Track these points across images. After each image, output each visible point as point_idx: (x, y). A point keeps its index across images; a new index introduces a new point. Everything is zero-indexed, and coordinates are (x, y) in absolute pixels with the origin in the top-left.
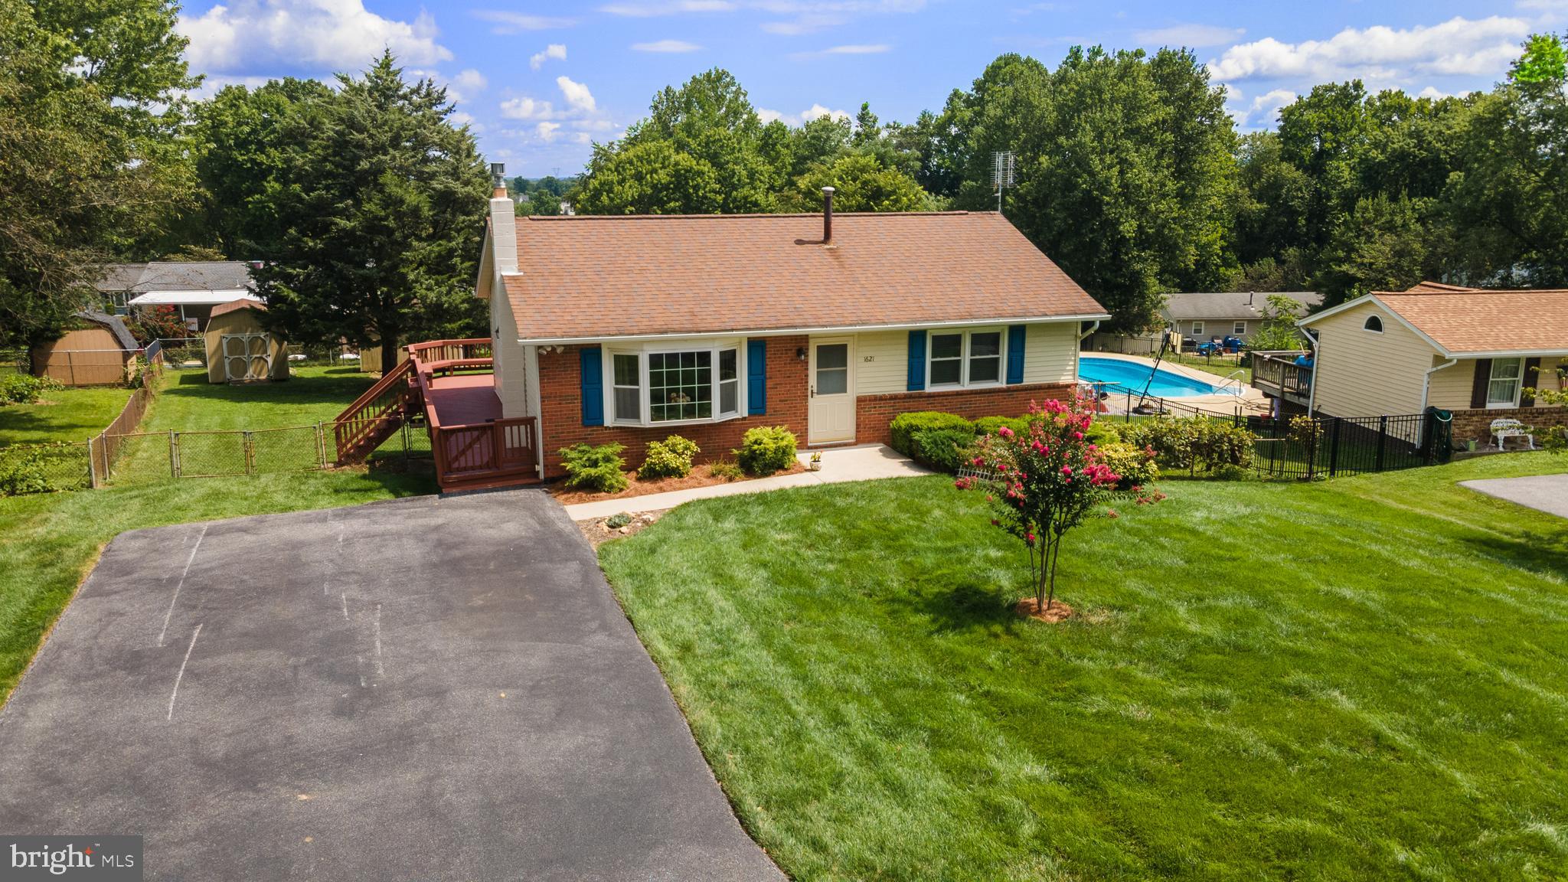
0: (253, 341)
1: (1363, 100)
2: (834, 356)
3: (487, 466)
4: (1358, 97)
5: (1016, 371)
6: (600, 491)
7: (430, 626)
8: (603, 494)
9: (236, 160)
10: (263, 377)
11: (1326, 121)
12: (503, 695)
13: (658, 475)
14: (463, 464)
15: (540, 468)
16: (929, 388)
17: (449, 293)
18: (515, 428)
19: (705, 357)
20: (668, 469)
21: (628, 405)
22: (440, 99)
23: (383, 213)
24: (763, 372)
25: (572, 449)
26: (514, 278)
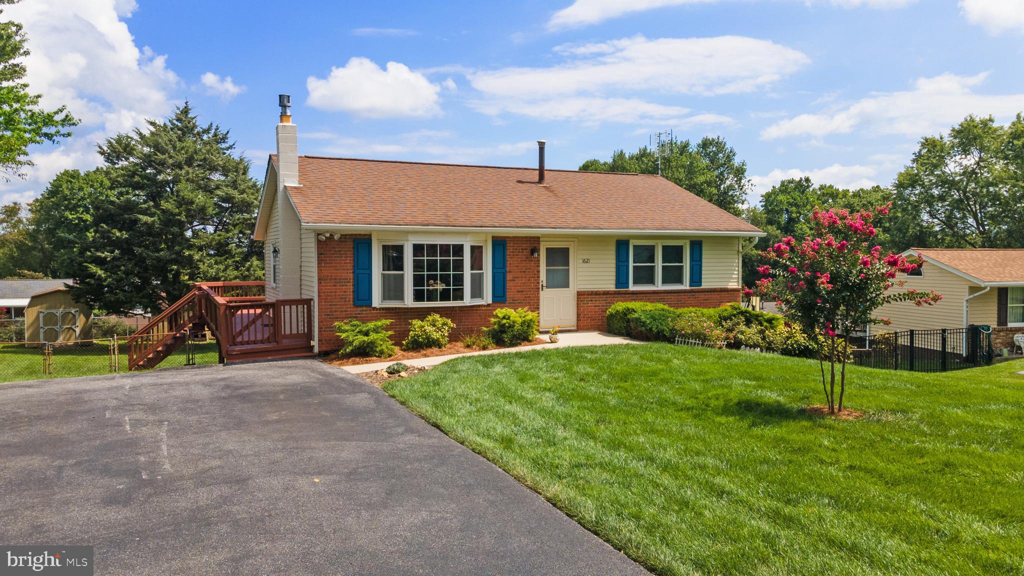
0: (65, 315)
1: (811, 189)
2: (559, 257)
3: (268, 341)
4: (808, 187)
5: (696, 278)
6: (371, 356)
7: (223, 434)
8: (375, 358)
9: (67, 219)
10: (71, 343)
11: (791, 200)
12: (317, 480)
13: (422, 345)
14: (246, 339)
15: (315, 343)
16: (632, 287)
17: (225, 270)
18: (294, 307)
19: (458, 250)
20: (429, 341)
21: (393, 289)
22: (224, 139)
23: (177, 210)
24: (504, 266)
25: (346, 323)
26: (295, 188)
